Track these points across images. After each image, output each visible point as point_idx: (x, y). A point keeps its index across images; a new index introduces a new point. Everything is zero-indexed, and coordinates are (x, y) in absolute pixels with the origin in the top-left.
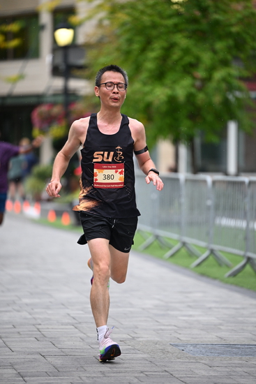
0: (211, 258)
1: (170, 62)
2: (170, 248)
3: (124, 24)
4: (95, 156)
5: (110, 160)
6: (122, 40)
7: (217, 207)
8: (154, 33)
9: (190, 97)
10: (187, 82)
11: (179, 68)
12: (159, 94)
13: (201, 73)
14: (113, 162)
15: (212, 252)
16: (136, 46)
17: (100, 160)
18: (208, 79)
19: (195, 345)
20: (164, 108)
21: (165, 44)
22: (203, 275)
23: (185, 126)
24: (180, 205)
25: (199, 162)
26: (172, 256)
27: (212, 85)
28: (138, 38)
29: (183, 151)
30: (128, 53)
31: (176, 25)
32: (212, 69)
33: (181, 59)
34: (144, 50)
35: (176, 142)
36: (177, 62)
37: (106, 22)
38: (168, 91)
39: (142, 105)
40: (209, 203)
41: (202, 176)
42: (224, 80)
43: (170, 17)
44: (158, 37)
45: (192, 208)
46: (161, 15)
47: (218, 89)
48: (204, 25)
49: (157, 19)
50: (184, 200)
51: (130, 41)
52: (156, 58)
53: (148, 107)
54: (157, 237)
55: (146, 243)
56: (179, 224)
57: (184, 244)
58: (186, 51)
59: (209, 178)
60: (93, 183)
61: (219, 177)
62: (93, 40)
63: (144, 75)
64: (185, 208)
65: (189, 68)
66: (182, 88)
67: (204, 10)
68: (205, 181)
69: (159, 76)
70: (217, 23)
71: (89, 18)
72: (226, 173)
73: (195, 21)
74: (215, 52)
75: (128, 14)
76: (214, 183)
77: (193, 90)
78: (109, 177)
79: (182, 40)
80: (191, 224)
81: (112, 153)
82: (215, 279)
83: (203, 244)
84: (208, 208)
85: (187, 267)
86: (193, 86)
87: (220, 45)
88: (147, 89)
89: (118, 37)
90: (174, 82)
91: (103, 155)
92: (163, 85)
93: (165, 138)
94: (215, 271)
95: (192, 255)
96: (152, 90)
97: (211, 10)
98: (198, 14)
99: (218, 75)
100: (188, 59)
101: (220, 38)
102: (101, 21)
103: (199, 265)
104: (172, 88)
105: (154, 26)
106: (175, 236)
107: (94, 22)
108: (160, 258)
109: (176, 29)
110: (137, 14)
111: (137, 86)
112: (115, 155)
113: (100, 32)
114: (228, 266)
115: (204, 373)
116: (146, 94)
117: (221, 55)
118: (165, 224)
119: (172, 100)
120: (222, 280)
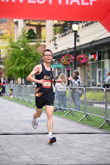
0: (29, 103)
1: (20, 62)
2: (20, 100)
3: (11, 54)
4: (44, 77)
5: (48, 79)
6: (10, 57)
7: (30, 92)
8: (17, 56)
9: (25, 69)
10: (24, 66)
11: (22, 63)
12: (18, 68)
13: (27, 64)
14: (49, 80)
15: (29, 101)
16: (13, 58)
17: (45, 78)
18: (29, 65)
19: (25, 121)
20: (19, 71)
21: (19, 58)
22: (27, 106)
23: (24, 75)
24: (23, 91)
25: (27, 83)
26: (21, 102)
27: (29, 67)
28: (14, 57)
29: (23, 80)
30: (12, 60)
31: (22, 54)
32: (29, 63)
33: (23, 61)
34: (15, 59)
35: (22, 78)
36: (22, 62)
37: (7, 53)
38: (20, 68)
39: (14, 71)
40: (29, 91)
41: (27, 85)
42: (32, 65)
43: (21, 52)
44: (18, 57)
45: (25, 92)
46: (18, 52)
47: (30, 67)
48: (27, 54)
49: (18, 53)
50: (23, 90)
51: (12, 57)
52: (18, 61)
53: (16, 71)
54: (18, 98)
55: (15, 99)
56: (22, 95)
57: (23, 100)
58: (24, 60)
59: (29, 86)
60: (42, 86)
61: (31, 86)
62: (4, 57)
63: (15, 64)
64: (24, 92)
65: (25, 63)
66: (23, 67)
67: (28, 51)
68: (28, 87)
69: (18, 64)
70: (30, 54)
71: (3, 52)
72: (32, 85)
73: (25, 53)
74: (30, 60)
75: (12, 52)
76: (30, 87)
77: (26, 68)
78: (47, 84)
79: (23, 57)
80: (25, 95)
81: (49, 77)
82: (30, 107)
83: (27, 100)
84: (29, 92)
85: (24, 105)
86: (25, 67)
87: (31, 58)
88: (16, 67)
89: (9, 56)
90: (21, 66)
91: (47, 77)
92: (19, 66)
93: (20, 77)
94: (30, 105)
95: (25, 102)
96: (17, 68)
97: (29, 51)
98: (26, 52)
99: (30, 64)
100: (24, 61)
101: (31, 57)
102: (6, 53)
103: (27, 104)
104: (21, 67)
105: (17, 54)
106: (22, 98)
107: (5, 53)
108: (18, 103)
109: (22, 55)
110: (13, 52)
111: (13, 66)
112: (50, 78)
113: (6, 56)
114: (33, 104)
115: (27, 126)
116: (15, 68)
117: (31, 60)
118: (19, 96)
119: (21, 70)
120: (31, 107)
